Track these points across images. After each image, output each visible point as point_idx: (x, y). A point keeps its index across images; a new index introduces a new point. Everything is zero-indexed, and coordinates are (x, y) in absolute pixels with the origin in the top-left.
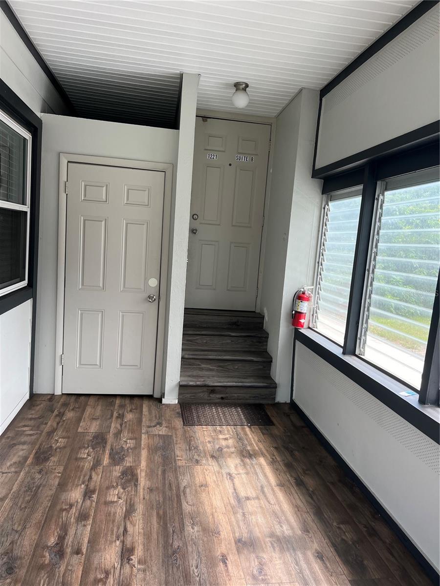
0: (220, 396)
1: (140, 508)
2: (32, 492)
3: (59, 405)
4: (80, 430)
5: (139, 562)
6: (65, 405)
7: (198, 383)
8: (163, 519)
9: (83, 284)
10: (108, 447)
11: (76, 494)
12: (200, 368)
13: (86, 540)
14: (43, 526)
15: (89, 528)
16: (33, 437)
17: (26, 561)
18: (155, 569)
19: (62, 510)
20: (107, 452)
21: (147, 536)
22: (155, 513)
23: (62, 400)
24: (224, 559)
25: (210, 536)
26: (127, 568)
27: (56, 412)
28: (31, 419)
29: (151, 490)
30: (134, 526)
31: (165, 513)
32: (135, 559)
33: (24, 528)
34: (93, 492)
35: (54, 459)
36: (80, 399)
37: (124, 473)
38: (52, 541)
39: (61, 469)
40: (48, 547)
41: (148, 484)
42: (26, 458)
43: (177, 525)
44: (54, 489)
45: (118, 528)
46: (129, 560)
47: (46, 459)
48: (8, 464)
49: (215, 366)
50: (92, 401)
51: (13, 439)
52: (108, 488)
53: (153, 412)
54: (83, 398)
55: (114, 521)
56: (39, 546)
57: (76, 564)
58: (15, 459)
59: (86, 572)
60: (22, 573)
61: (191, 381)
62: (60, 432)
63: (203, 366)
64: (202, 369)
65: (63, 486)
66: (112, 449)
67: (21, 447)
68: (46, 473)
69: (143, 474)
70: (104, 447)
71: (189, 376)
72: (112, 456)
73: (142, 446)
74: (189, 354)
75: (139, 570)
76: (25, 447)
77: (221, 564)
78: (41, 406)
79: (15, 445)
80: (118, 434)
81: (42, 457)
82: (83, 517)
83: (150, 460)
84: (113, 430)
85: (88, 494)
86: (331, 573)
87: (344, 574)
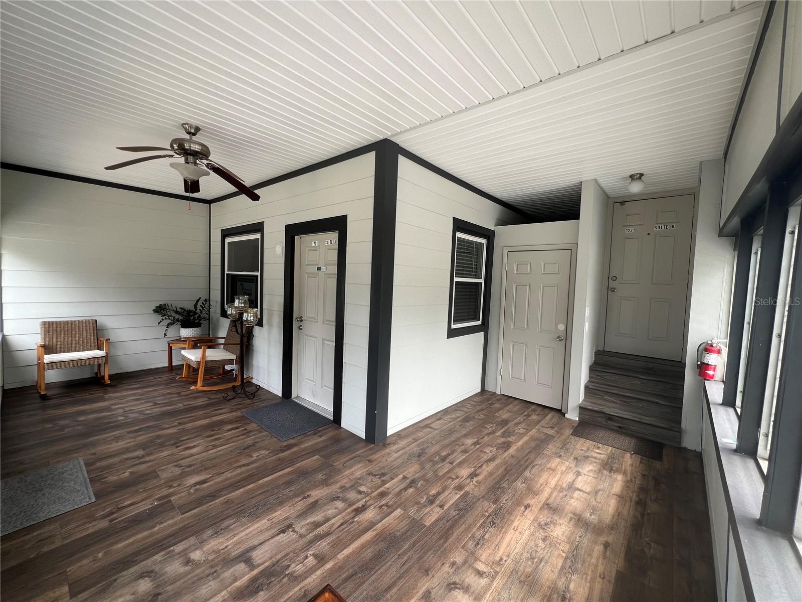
0: (618, 425)
2: (451, 432)
3: (495, 399)
4: (496, 414)
5: (476, 482)
6: (498, 400)
7: (595, 409)
8: (507, 472)
9: (514, 326)
10: (506, 428)
11: (469, 441)
12: (603, 398)
13: (459, 461)
14: (445, 447)
15: (464, 457)
16: (469, 410)
17: (427, 456)
18: (482, 488)
19: (458, 445)
20: (503, 430)
21: (491, 474)
22: (504, 467)
23: (498, 397)
24: (527, 507)
25: (529, 492)
26: (469, 480)
27: (490, 402)
28: (474, 401)
29: (512, 456)
30: (488, 467)
32: (475, 479)
33: (436, 444)
34: (479, 444)
35: (471, 423)
36: (509, 399)
37: (504, 443)
38: (444, 454)
39: (471, 428)
40: (440, 455)
41: (514, 453)
42: (459, 417)
43: (513, 478)
44: (461, 435)
45: (478, 464)
46: (472, 478)
47: (468, 421)
48: (449, 417)
49: (619, 400)
50: (516, 402)
51: (459, 407)
52: (488, 446)
53: (554, 420)
54: (511, 399)
55: (479, 460)
56: (437, 453)
57: (447, 467)
58: (453, 416)
59: (448, 472)
60: (423, 459)
61: (590, 406)
62: (484, 412)
63: (606, 397)
64: (606, 400)
65: (466, 436)
66: (507, 429)
67: (460, 412)
68: (463, 427)
69: (515, 448)
70: (503, 427)
71: (592, 403)
72: (504, 433)
73: (528, 435)
74: (593, 386)
75: (474, 484)
76: (462, 413)
77: (523, 507)
78: (486, 396)
79: (458, 410)
80: (517, 424)
81: (466, 420)
82: (465, 451)
83: (527, 443)
84: (516, 421)
85: (475, 444)
86: (605, 557)
87: (617, 565)
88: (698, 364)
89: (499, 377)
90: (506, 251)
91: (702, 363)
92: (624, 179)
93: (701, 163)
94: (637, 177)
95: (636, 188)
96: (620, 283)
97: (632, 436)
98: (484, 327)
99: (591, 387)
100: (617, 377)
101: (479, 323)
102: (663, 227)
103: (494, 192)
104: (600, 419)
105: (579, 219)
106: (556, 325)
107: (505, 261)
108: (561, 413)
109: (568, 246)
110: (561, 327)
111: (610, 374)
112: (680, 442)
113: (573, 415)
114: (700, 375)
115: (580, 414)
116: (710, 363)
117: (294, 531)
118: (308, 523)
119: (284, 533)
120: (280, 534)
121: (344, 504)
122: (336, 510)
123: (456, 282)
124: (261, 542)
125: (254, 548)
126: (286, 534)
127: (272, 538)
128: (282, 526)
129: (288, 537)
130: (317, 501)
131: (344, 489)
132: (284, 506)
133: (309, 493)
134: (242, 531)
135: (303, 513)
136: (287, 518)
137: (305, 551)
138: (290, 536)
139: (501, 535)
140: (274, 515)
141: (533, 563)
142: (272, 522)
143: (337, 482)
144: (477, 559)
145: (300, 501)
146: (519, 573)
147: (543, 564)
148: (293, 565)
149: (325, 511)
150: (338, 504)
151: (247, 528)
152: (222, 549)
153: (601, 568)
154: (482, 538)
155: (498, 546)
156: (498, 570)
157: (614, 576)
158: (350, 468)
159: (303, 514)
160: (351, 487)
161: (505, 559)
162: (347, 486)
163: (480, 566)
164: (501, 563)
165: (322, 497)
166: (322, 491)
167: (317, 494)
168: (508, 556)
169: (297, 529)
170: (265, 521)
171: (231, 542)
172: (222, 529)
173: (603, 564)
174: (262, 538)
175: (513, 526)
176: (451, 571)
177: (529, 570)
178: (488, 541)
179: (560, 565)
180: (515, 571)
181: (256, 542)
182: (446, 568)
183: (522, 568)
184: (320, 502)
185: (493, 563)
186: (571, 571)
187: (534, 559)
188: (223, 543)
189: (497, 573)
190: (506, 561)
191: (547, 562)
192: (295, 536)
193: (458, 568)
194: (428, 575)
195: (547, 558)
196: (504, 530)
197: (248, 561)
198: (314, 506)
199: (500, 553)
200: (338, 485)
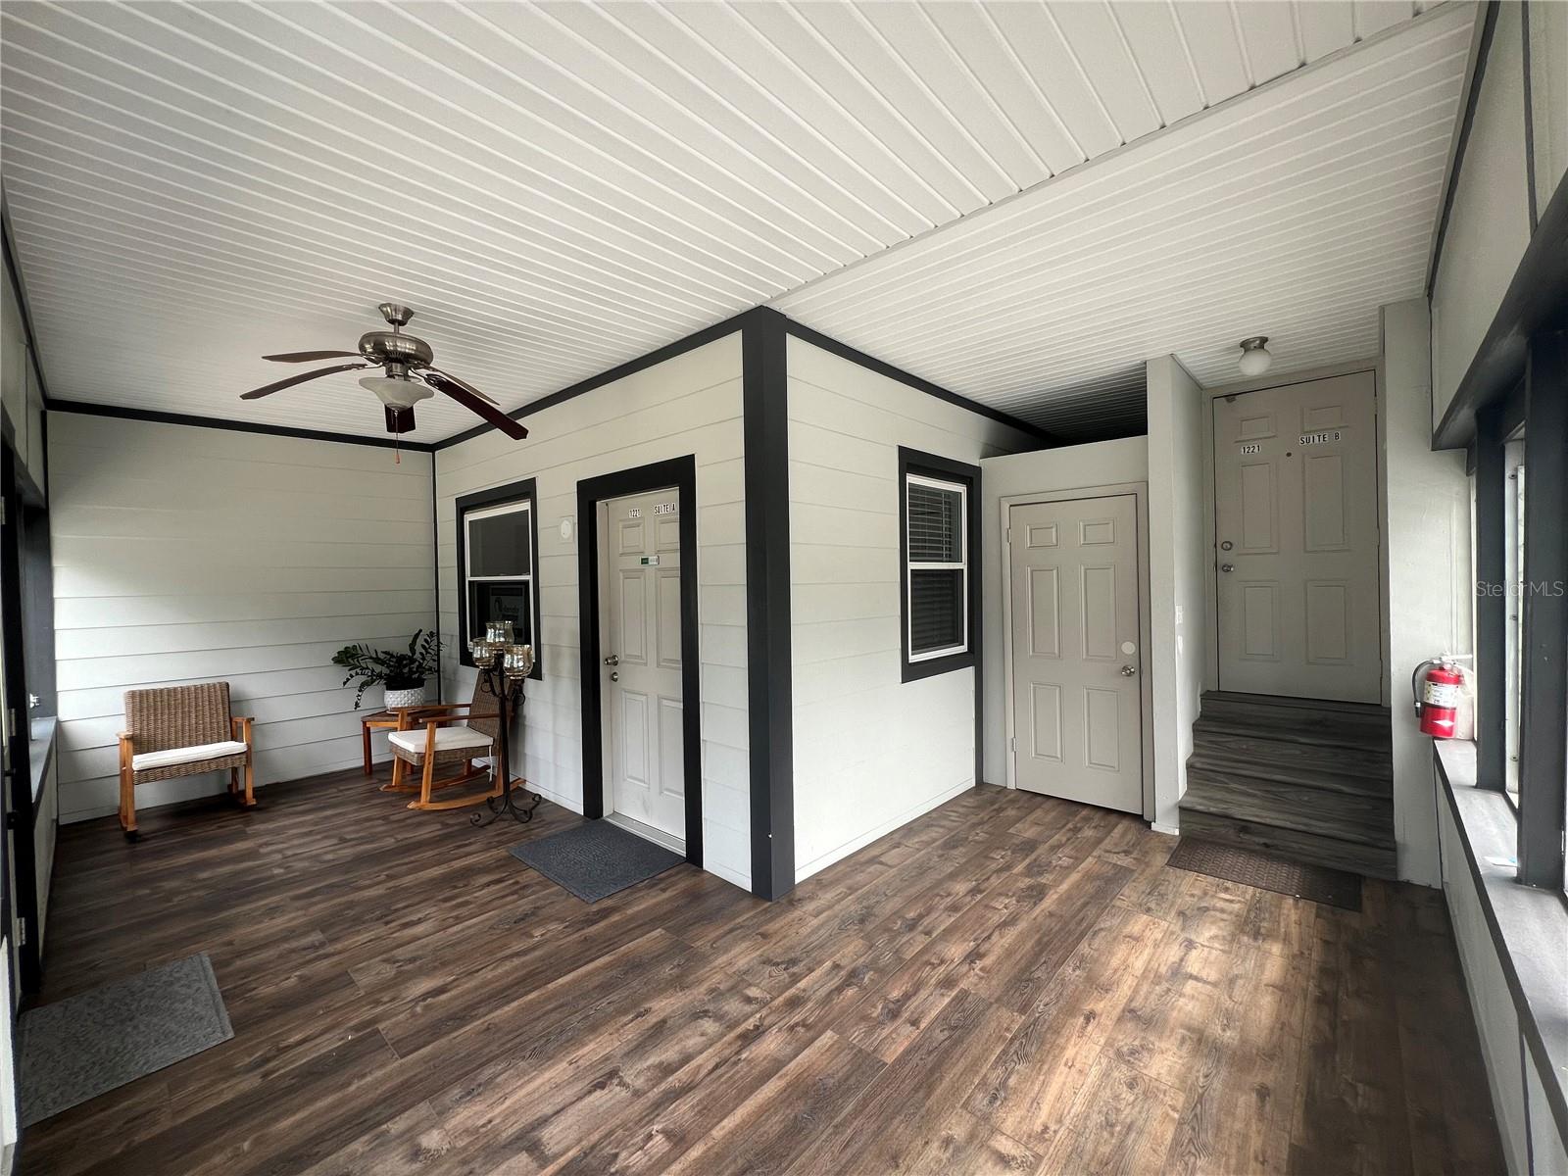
0: (1262, 840)
1: (1022, 925)
2: (922, 870)
3: (1006, 799)
4: (1011, 831)
5: (981, 969)
6: (1012, 801)
7: (1212, 810)
8: (1042, 947)
9: (1033, 651)
10: (1033, 856)
11: (961, 888)
12: (1227, 788)
13: (942, 928)
14: (912, 901)
15: (953, 919)
16: (955, 824)
17: (878, 921)
18: (994, 982)
19: (938, 895)
20: (1027, 861)
21: (1009, 953)
22: (1037, 937)
23: (1012, 795)
24: (1090, 1017)
25: (1091, 988)
26: (965, 968)
27: (996, 806)
28: (964, 806)
29: (1051, 915)
30: (1002, 938)
31: (1047, 944)
32: (979, 964)
33: (895, 895)
34: (981, 892)
35: (962, 850)
36: (1033, 799)
37: (1031, 888)
38: (912, 915)
39: (963, 860)
40: (903, 917)
41: (1053, 908)
42: (934, 840)
43: (1055, 958)
44: (943, 875)
45: (982, 932)
46: (972, 962)
47: (954, 847)
48: (916, 840)
49: (1259, 790)
50: (1049, 804)
51: (935, 819)
52: (1000, 894)
53: (1129, 837)
54: (1039, 799)
55: (983, 924)
56: (897, 914)
57: (920, 941)
58: (924, 838)
59: (923, 952)
60: (870, 927)
61: (1200, 805)
62: (986, 827)
63: (1231, 785)
64: (1231, 791)
65: (953, 876)
66: (1035, 860)
67: (936, 829)
68: (946, 859)
69: (1055, 896)
70: (1027, 855)
71: (1204, 798)
72: (1029, 868)
73: (1080, 868)
74: (1203, 763)
75: (977, 975)
76: (941, 830)
77: (1082, 1019)
78: (987, 795)
79: (932, 825)
80: (1054, 849)
81: (951, 844)
82: (954, 908)
83: (1077, 886)
84: (1053, 841)
85: (974, 891)
86: (1261, 1117)
87: (1290, 1133)
88: (1417, 708)
89: (1011, 755)
90: (1006, 507)
91: (1425, 705)
92: (1229, 350)
93: (1382, 309)
94: (1255, 345)
95: (1255, 366)
96: (1239, 555)
97: (1294, 863)
98: (973, 658)
99: (1198, 765)
100: (1252, 743)
101: (964, 648)
102: (1317, 438)
103: (973, 393)
104: (1223, 831)
105: (1146, 434)
106: (1118, 643)
107: (1006, 524)
108: (1142, 821)
109: (1129, 489)
110: (1129, 648)
111: (1236, 738)
112: (1395, 871)
113: (1167, 826)
114: (1423, 729)
115: (1181, 822)
116: (1441, 704)
117: (622, 1084)
118: (649, 1068)
119: (603, 1088)
120: (595, 1090)
121: (718, 1024)
122: (704, 1038)
123: (912, 570)
124: (559, 1107)
125: (544, 1121)
126: (606, 1091)
127: (580, 1099)
128: (598, 1075)
129: (610, 1096)
130: (664, 1021)
131: (716, 994)
132: (601, 1035)
133: (647, 1006)
134: (521, 1087)
135: (637, 1047)
136: (606, 1058)
137: (648, 1122)
138: (613, 1094)
139: (1041, 1078)
140: (580, 1053)
141: (1112, 1135)
142: (578, 1067)
143: (700, 982)
144: (995, 1130)
145: (632, 1021)
146: (1086, 1158)
147: (1133, 1135)
148: (624, 1154)
149: (681, 1040)
150: (707, 1025)
151: (529, 1081)
152: (483, 1126)
153: (1255, 1143)
154: (1004, 1084)
155: (1036, 1102)
156: (1041, 1153)
157: (1285, 1157)
158: (726, 951)
159: (639, 1049)
160: (731, 989)
161: (1053, 1127)
162: (722, 987)
163: (1004, 1145)
164: (1046, 1136)
165: (673, 1011)
166: (672, 1000)
167: (663, 1006)
168: (1060, 1121)
169: (628, 1080)
170: (564, 1064)
171: (497, 1111)
172: (480, 1085)
173: (1259, 1132)
174: (559, 1099)
175: (1065, 1059)
176: (945, 1156)
177: (1105, 1149)
178: (1015, 1090)
179: (1169, 1136)
180: (1076, 1152)
181: (548, 1110)
182: (934, 1151)
183: (1090, 1146)
184: (670, 1022)
185: (1030, 1136)
186: (1193, 1150)
187: (1112, 1126)
188: (483, 1113)
189: (1039, 1158)
190: (1055, 1132)
191: (1141, 1132)
192: (624, 1094)
193: (958, 1150)
194: (897, 1166)
195: (1141, 1122)
196: (1046, 1067)
197: (534, 1148)
198: (659, 1032)
199: (1043, 1115)
200: (703, 988)
